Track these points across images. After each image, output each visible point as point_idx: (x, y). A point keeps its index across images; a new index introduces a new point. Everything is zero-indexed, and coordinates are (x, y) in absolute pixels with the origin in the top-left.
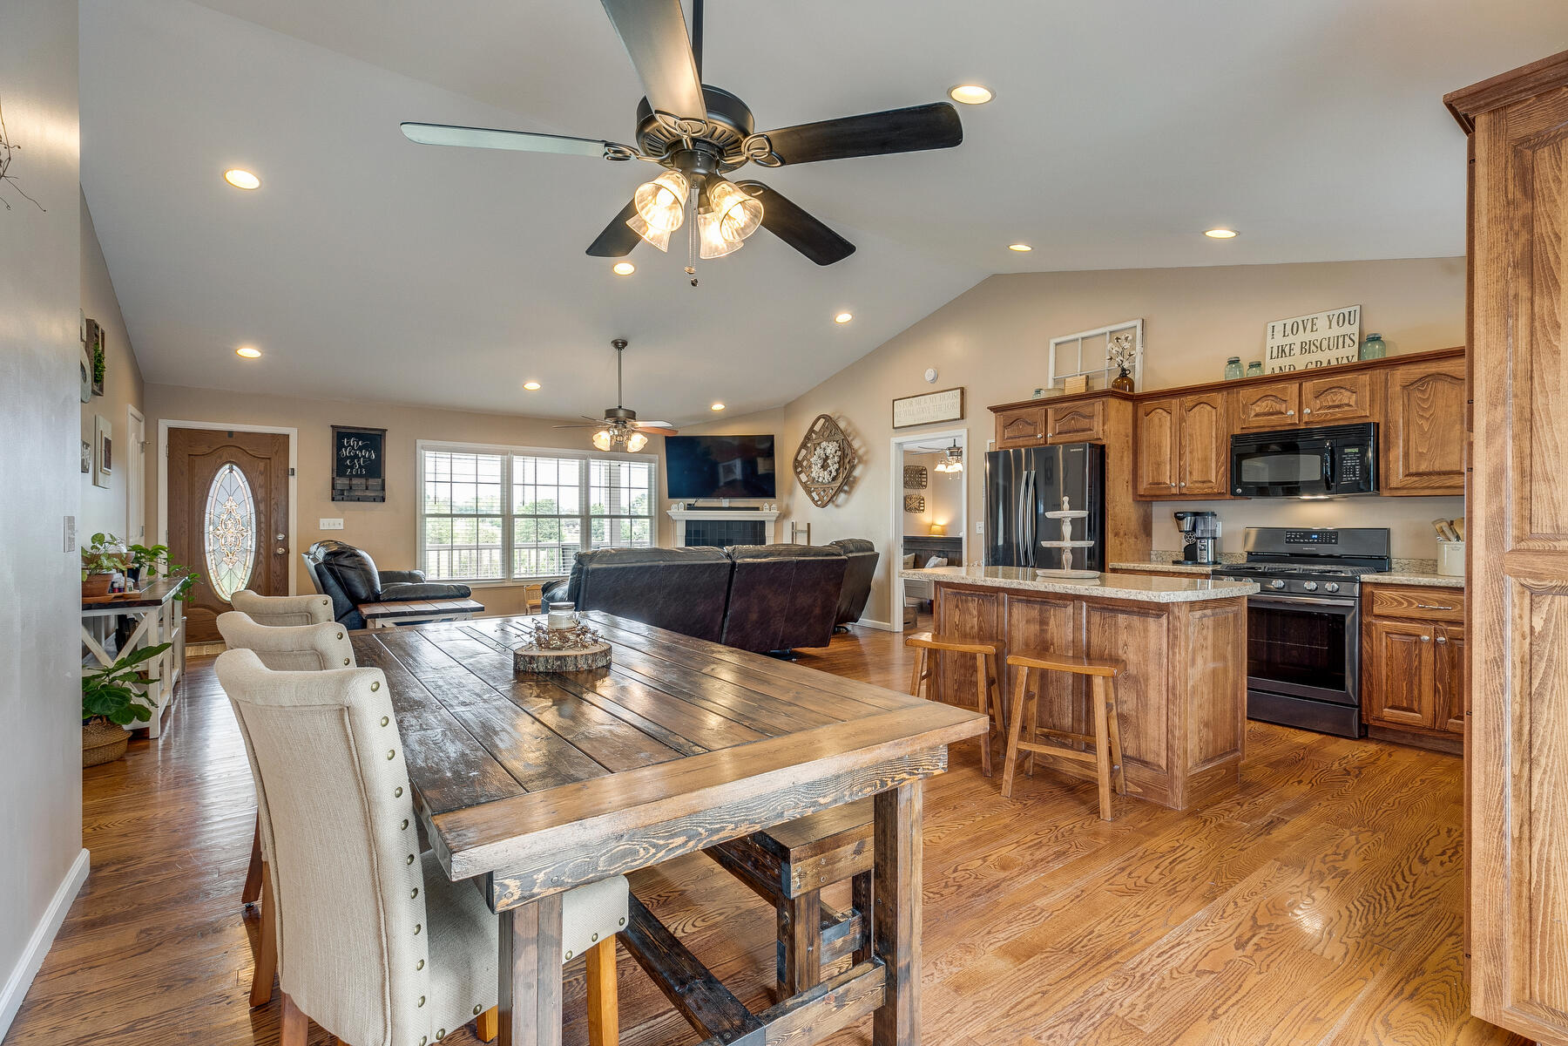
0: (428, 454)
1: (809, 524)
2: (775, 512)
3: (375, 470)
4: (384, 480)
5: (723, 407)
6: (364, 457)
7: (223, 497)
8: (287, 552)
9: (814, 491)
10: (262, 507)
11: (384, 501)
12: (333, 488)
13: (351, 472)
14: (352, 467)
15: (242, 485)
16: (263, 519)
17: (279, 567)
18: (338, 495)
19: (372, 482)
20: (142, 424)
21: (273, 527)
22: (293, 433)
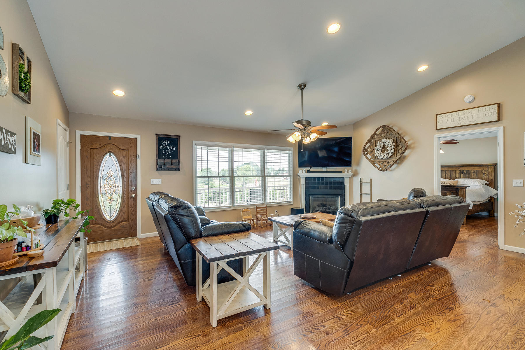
0: (198, 147)
1: (371, 179)
2: (351, 174)
3: (175, 155)
4: (179, 160)
5: (328, 124)
6: (170, 149)
7: (106, 170)
8: (136, 195)
9: (376, 163)
10: (125, 174)
11: (179, 170)
12: (157, 164)
13: (165, 156)
14: (165, 154)
15: (115, 163)
16: (125, 180)
17: (133, 203)
18: (160, 167)
19: (174, 161)
20: (68, 132)
21: (130, 184)
22: (138, 137)
